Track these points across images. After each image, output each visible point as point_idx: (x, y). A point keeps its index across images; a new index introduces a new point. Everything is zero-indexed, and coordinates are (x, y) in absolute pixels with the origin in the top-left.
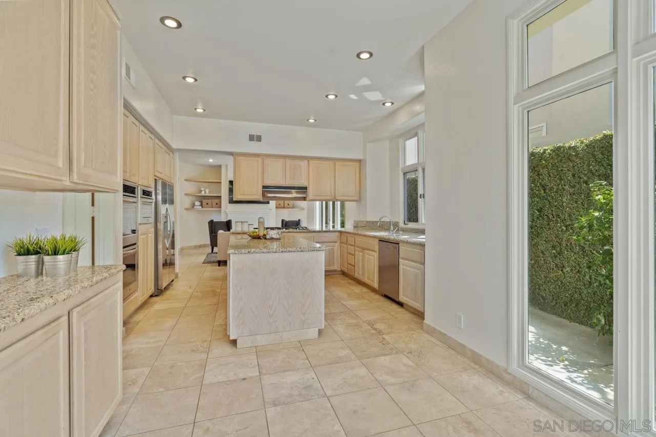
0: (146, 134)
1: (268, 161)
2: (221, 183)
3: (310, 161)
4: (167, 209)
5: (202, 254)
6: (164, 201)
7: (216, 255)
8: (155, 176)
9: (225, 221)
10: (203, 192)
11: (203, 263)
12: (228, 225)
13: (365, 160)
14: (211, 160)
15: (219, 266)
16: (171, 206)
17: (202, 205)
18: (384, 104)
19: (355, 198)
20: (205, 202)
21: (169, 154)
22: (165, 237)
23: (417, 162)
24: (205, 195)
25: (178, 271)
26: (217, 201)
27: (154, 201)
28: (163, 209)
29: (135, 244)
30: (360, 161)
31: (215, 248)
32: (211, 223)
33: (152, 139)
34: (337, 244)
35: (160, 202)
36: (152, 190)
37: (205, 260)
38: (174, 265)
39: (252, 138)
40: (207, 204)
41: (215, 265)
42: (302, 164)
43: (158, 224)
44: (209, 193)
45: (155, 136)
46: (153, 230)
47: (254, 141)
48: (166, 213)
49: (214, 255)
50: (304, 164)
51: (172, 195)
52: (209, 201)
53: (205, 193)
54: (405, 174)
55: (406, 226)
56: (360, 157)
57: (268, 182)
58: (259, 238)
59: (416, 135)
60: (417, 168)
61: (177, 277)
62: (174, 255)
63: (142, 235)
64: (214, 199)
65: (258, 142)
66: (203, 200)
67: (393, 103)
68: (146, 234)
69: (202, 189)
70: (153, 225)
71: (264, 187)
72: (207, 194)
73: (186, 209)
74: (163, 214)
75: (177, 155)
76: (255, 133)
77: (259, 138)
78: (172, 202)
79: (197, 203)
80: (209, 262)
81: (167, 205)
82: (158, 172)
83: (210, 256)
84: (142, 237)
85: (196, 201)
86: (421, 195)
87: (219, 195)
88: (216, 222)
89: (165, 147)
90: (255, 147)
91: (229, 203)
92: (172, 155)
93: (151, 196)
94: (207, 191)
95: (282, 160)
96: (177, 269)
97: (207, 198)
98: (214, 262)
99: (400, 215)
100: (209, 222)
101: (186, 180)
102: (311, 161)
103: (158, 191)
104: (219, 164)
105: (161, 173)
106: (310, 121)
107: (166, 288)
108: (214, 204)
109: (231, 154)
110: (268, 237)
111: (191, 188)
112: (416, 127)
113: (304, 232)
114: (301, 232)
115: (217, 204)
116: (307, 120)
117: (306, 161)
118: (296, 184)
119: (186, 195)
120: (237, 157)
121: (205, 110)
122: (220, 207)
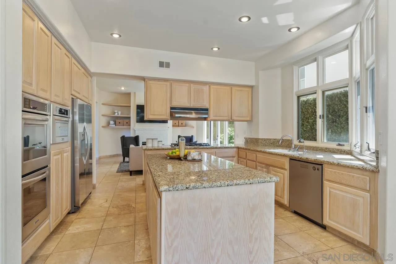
0: (61, 49)
1: (175, 85)
2: (130, 106)
4: (84, 127)
5: (115, 163)
6: (82, 120)
7: (127, 164)
8: (71, 94)
9: (134, 136)
10: (116, 114)
11: (117, 172)
12: (136, 140)
13: (258, 87)
14: (123, 88)
15: (131, 175)
16: (89, 125)
17: (115, 124)
18: (290, 30)
19: (248, 119)
20: (118, 121)
21: (87, 77)
22: (82, 155)
23: (316, 85)
24: (118, 116)
25: (95, 183)
26: (127, 121)
27: (70, 120)
28: (80, 128)
29: (47, 166)
30: (252, 87)
31: (126, 158)
32: (123, 139)
33: (68, 57)
34: (235, 159)
35: (77, 121)
36: (69, 108)
37: (118, 169)
38: (92, 174)
39: (161, 64)
40: (120, 123)
41: (127, 175)
42: (205, 88)
43: (75, 142)
44: (121, 114)
45: (72, 55)
46: (69, 148)
47: (164, 67)
48: (84, 131)
49: (125, 164)
50: (206, 88)
51: (90, 115)
52: (120, 121)
53: (118, 114)
54: (299, 97)
55: (302, 144)
56: (252, 83)
58: (179, 158)
59: (315, 60)
60: (316, 91)
61: (94, 187)
62: (91, 164)
63: (55, 155)
64: (124, 119)
65: (167, 68)
66: (116, 120)
67: (299, 28)
68: (61, 153)
69: (116, 111)
70: (69, 144)
71: (172, 108)
72: (120, 115)
73: (103, 127)
74: (80, 133)
75: (95, 78)
76: (165, 60)
77: (168, 65)
78: (90, 121)
79: (112, 122)
80: (122, 171)
81: (85, 124)
82: (74, 90)
83: (122, 165)
84: (55, 157)
85: (111, 120)
86: (320, 116)
87: (129, 116)
88: (126, 137)
89: (83, 70)
90: (164, 73)
91: (137, 122)
92: (90, 78)
93: (67, 115)
94: (120, 113)
95: (187, 85)
96: (95, 180)
97: (119, 118)
98: (126, 171)
99: (293, 134)
100: (121, 138)
101: (103, 104)
102: (212, 87)
103: (75, 110)
104: (128, 91)
105: (79, 93)
106: (214, 49)
107: (84, 203)
108: (125, 123)
109: (143, 79)
110: (189, 158)
111: (106, 110)
112: (315, 53)
113: (207, 148)
114: (205, 148)
115: (127, 123)
116: (212, 49)
117: (208, 86)
118: (199, 106)
119: (103, 115)
120: (148, 82)
121: (120, 36)
122: (130, 125)
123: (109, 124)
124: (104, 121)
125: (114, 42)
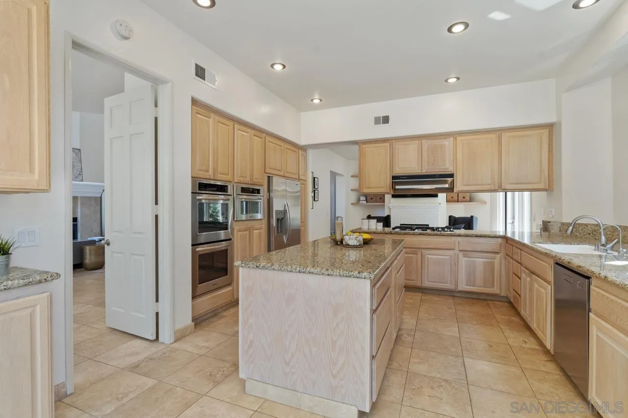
0: (247, 133)
1: (398, 145)
3: (457, 138)
4: (286, 205)
8: (266, 173)
13: (560, 123)
17: (366, 200)
18: (576, 7)
19: (545, 186)
27: (266, 198)
33: (260, 137)
34: (498, 256)
40: (372, 199)
42: (446, 143)
43: (271, 219)
45: (265, 134)
47: (380, 123)
48: (285, 209)
50: (448, 143)
52: (373, 196)
57: (398, 171)
63: (240, 231)
65: (385, 125)
66: (368, 195)
70: (263, 221)
71: (394, 178)
73: (352, 204)
75: (310, 151)
76: (381, 114)
79: (363, 198)
81: (286, 202)
82: (271, 168)
84: (240, 233)
85: (362, 196)
89: (286, 145)
90: (383, 132)
92: (300, 151)
93: (259, 193)
95: (417, 142)
101: (351, 176)
102: (459, 138)
103: (271, 188)
105: (279, 170)
106: (450, 81)
109: (356, 143)
113: (443, 235)
114: (438, 235)
115: (381, 198)
116: (446, 81)
117: (452, 138)
118: (436, 170)
119: (352, 190)
120: (362, 146)
121: (321, 100)
122: (384, 202)
123: (359, 200)
124: (353, 197)
125: (317, 108)
